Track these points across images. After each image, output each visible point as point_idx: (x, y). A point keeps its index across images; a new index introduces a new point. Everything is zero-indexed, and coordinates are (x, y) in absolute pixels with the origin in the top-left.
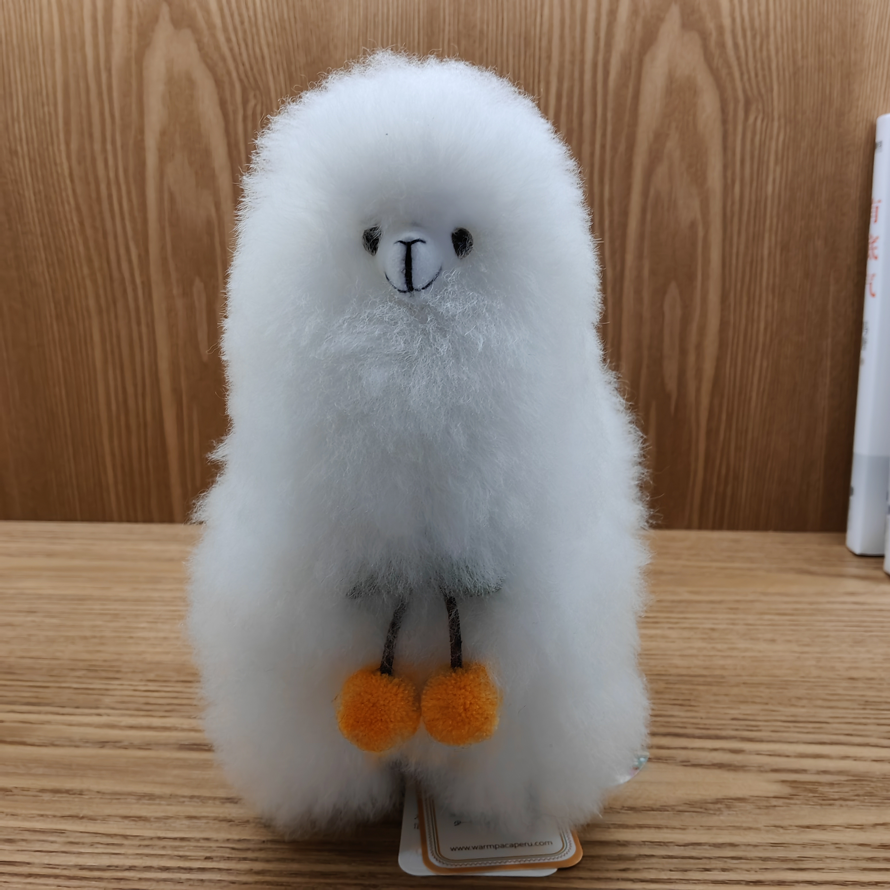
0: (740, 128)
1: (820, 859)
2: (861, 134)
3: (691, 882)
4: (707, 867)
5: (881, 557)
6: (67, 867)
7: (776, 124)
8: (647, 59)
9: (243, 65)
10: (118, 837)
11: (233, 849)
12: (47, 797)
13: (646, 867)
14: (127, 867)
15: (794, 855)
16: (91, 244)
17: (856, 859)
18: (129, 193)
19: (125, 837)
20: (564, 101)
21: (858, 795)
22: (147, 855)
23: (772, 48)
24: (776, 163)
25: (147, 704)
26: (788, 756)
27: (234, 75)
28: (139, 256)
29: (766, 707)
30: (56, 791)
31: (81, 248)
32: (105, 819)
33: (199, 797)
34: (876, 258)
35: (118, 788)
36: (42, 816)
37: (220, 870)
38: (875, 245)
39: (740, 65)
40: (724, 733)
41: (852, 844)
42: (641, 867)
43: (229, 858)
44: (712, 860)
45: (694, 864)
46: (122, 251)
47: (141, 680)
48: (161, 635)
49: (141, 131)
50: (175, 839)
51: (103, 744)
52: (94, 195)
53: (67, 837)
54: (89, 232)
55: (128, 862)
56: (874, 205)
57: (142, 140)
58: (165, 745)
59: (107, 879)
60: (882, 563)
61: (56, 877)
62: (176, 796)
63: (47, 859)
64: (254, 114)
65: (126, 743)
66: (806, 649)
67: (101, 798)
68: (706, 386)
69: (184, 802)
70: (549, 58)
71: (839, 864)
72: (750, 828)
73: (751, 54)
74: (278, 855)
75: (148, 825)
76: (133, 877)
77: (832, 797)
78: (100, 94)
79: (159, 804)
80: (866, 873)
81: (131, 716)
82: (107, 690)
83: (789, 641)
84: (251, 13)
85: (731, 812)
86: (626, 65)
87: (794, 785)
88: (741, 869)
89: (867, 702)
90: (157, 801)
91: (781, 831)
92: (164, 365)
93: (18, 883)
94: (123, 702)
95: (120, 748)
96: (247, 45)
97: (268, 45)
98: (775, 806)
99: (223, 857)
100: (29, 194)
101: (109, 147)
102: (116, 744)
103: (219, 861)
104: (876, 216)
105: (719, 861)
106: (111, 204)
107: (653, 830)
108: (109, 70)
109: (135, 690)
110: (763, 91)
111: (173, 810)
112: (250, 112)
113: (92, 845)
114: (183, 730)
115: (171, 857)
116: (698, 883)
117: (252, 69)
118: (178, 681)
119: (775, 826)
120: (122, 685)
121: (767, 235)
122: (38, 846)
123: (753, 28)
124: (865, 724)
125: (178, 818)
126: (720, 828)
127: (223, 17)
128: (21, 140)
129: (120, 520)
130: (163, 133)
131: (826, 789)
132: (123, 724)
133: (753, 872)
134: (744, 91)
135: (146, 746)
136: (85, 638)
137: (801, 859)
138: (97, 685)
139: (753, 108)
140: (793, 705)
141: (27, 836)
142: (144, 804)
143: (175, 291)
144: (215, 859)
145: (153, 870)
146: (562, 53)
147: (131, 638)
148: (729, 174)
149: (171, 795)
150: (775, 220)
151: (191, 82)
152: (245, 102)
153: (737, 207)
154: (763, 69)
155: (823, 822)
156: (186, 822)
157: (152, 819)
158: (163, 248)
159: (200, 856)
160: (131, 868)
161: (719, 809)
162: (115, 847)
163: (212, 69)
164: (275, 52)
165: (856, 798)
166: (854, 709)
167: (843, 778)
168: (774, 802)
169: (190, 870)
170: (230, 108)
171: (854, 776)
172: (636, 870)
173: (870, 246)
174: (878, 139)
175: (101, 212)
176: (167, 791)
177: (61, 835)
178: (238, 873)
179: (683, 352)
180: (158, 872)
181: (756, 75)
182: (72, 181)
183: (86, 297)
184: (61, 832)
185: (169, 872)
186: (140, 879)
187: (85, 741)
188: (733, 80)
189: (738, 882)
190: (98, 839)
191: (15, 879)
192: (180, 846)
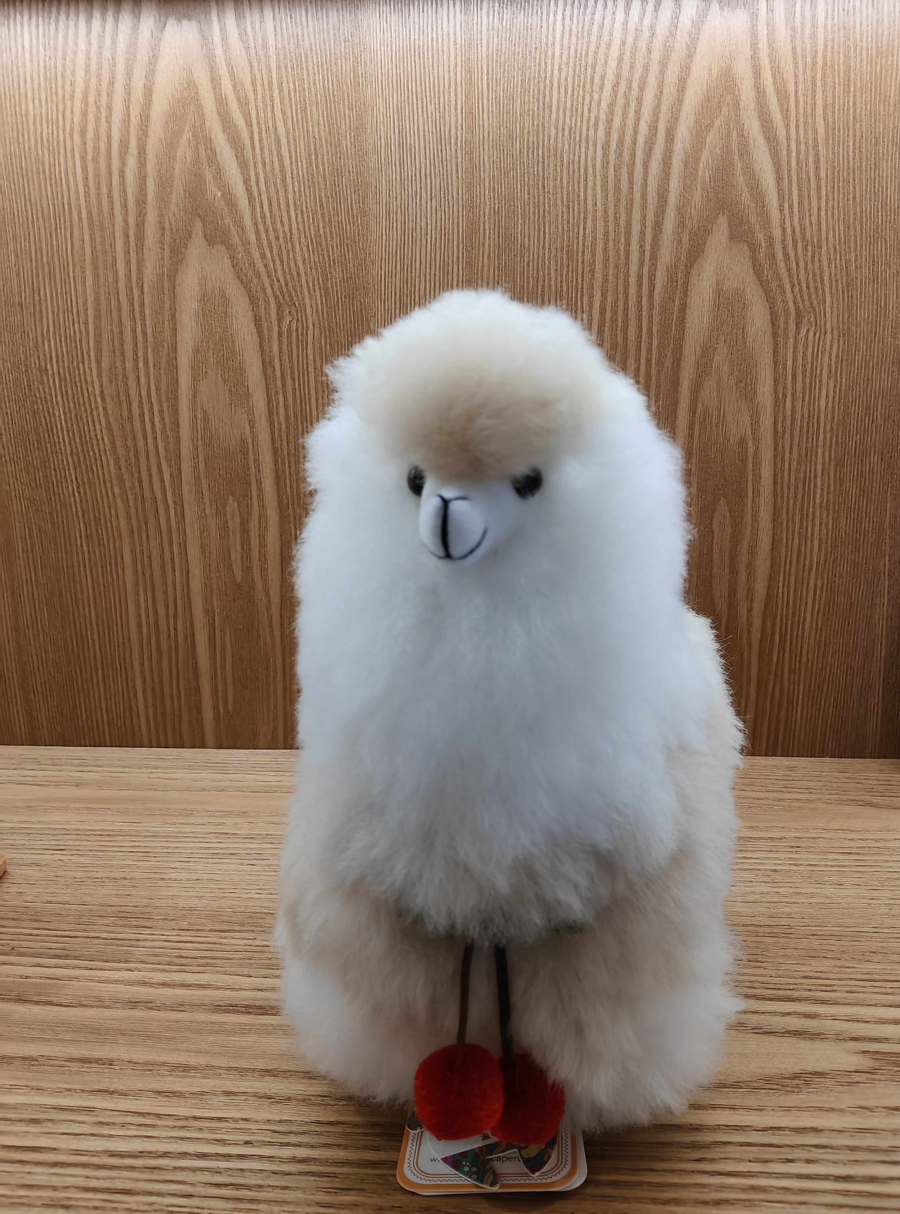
3: (773, 1175)
4: (790, 1157)
6: (95, 1154)
8: (694, 271)
9: (278, 281)
10: (151, 1117)
11: (274, 1132)
12: (75, 1067)
13: (723, 1156)
14: (161, 1154)
15: (885, 1143)
16: (123, 463)
18: (161, 411)
19: (158, 1116)
20: (608, 315)
22: (182, 1139)
23: (824, 258)
24: (829, 377)
25: (180, 957)
26: (867, 1022)
27: (269, 291)
28: (172, 476)
29: (839, 963)
30: (84, 1061)
31: (113, 469)
32: (137, 1094)
33: (236, 1069)
35: (151, 1057)
36: (69, 1090)
37: (260, 1157)
39: (790, 277)
40: (796, 994)
42: (716, 1156)
43: (270, 1143)
44: (794, 1149)
45: (776, 1153)
46: (154, 471)
47: (173, 929)
49: (174, 349)
50: (212, 1119)
51: (134, 1004)
52: (125, 415)
53: (97, 1116)
54: (120, 451)
55: (163, 1147)
57: (175, 358)
58: (201, 1006)
59: (139, 1168)
61: (84, 1165)
62: (212, 1067)
63: (75, 1143)
64: (289, 331)
65: (158, 1003)
66: (875, 894)
67: (133, 1069)
68: (758, 607)
69: (220, 1074)
70: (592, 271)
72: (833, 1110)
73: (802, 265)
74: (323, 1140)
75: (183, 1102)
76: (167, 1166)
78: (132, 313)
79: (194, 1077)
81: (163, 971)
82: (137, 940)
84: (287, 229)
85: (810, 1090)
86: (672, 278)
87: (876, 1057)
88: (828, 1161)
90: (192, 1074)
91: (867, 1112)
92: (196, 586)
93: (42, 1174)
94: (154, 955)
95: (152, 1009)
96: (282, 261)
97: (304, 261)
98: (857, 1083)
99: (264, 1142)
100: (59, 413)
101: (141, 365)
102: (148, 1005)
103: (259, 1147)
105: (802, 1150)
106: (143, 422)
107: (727, 1112)
108: (141, 288)
109: (167, 941)
110: (815, 303)
111: (208, 1084)
112: (285, 329)
113: (123, 1126)
114: (218, 988)
115: (208, 1141)
116: (782, 1177)
117: (287, 286)
118: (211, 931)
119: (861, 1108)
120: (153, 934)
121: (820, 451)
122: (64, 1128)
123: (803, 239)
125: (215, 1094)
126: (800, 1109)
127: (257, 232)
128: (51, 358)
129: (150, 745)
130: (196, 351)
132: (155, 980)
133: (841, 1165)
134: (795, 304)
135: (180, 1006)
138: (128, 934)
140: (867, 961)
141: (53, 1115)
142: (177, 1076)
143: (208, 511)
144: (255, 1144)
145: (188, 1156)
146: (606, 267)
147: (163, 879)
148: (780, 389)
149: (207, 1066)
150: (828, 436)
151: (225, 299)
152: (280, 320)
153: (788, 422)
154: (815, 281)
156: (223, 1099)
157: (187, 1095)
158: (196, 466)
159: (240, 1140)
160: (165, 1155)
161: (797, 1086)
162: (148, 1128)
163: (246, 285)
164: (311, 268)
168: (857, 1078)
169: (228, 1157)
170: (265, 326)
172: (712, 1160)
175: (133, 432)
176: (202, 1060)
177: (90, 1113)
178: (280, 1161)
179: (734, 571)
180: (195, 1159)
182: (103, 400)
183: (117, 517)
184: (90, 1110)
185: (206, 1160)
186: (175, 1168)
187: (115, 1000)
188: (783, 293)
189: (826, 1177)
190: (129, 1119)
191: (39, 1169)
192: (217, 1128)
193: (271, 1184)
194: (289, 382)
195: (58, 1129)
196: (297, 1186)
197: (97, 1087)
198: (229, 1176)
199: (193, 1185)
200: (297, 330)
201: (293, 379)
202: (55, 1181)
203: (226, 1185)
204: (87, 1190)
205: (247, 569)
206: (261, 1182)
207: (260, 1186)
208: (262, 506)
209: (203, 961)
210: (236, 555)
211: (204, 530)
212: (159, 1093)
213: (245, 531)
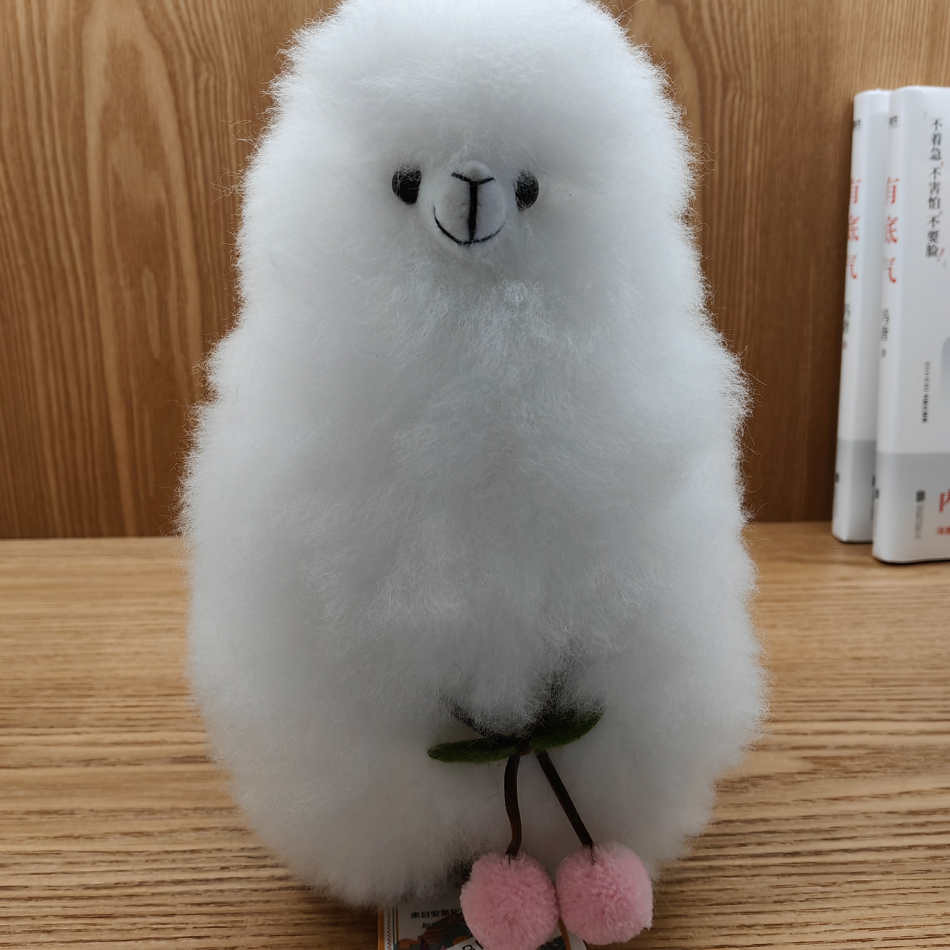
0: (718, 106)
1: (852, 828)
2: (838, 111)
3: (729, 857)
4: (743, 842)
5: (869, 543)
6: (69, 888)
7: (754, 102)
9: (194, 34)
10: (122, 854)
11: (250, 857)
12: (34, 819)
14: (137, 884)
15: (826, 826)
16: (27, 232)
17: (887, 826)
18: (68, 175)
19: (129, 853)
21: (879, 767)
22: (157, 870)
23: (749, 22)
24: (755, 142)
25: (129, 719)
26: (805, 734)
27: (184, 45)
28: (81, 245)
30: (43, 813)
31: (16, 237)
32: (104, 836)
33: (203, 809)
34: (857, 239)
35: (112, 805)
36: (32, 838)
37: (239, 879)
38: (855, 225)
39: (717, 40)
41: (881, 813)
43: (246, 867)
44: (746, 836)
45: (729, 840)
47: (118, 696)
48: (132, 650)
49: (81, 106)
50: (185, 852)
51: (88, 762)
52: (29, 178)
53: (65, 857)
54: (24, 217)
55: (138, 878)
56: (853, 185)
57: (83, 117)
58: (158, 759)
59: (116, 896)
60: (870, 549)
61: (60, 898)
62: (178, 809)
63: (46, 881)
64: (206, 88)
65: (113, 760)
66: (807, 633)
67: (95, 816)
69: (187, 815)
71: (871, 832)
72: (779, 804)
73: (728, 28)
75: (151, 840)
76: (146, 893)
77: (854, 770)
78: (34, 66)
79: (161, 819)
80: (899, 838)
81: (113, 732)
82: (81, 708)
83: (790, 626)
85: (757, 790)
87: (815, 761)
88: (777, 842)
89: (874, 679)
90: (158, 816)
91: (810, 804)
92: (110, 364)
93: (18, 907)
94: (101, 719)
95: (107, 765)
97: (221, 13)
98: (800, 781)
99: (240, 866)
101: (45, 124)
102: (102, 761)
103: (236, 870)
104: (856, 197)
105: (754, 836)
108: (44, 41)
109: (113, 707)
110: (741, 67)
111: (176, 823)
112: (202, 86)
113: (94, 863)
114: (173, 743)
115: (184, 870)
117: (203, 39)
118: (158, 696)
119: (803, 800)
120: (98, 702)
121: (747, 217)
122: (33, 869)
124: (876, 700)
125: (184, 831)
126: (748, 805)
129: (65, 536)
130: (106, 109)
131: (847, 763)
132: (106, 741)
133: (788, 845)
134: (722, 67)
135: (136, 762)
136: (48, 657)
137: (833, 829)
138: (69, 703)
139: (731, 85)
140: (803, 686)
141: (19, 859)
142: (143, 819)
143: (122, 282)
144: (231, 869)
145: (165, 884)
147: (98, 654)
149: (172, 809)
150: (754, 202)
151: (136, 53)
152: (196, 75)
154: (740, 45)
155: (850, 794)
156: (194, 835)
157: (156, 834)
158: (107, 235)
159: (215, 867)
160: (141, 884)
161: (746, 788)
162: (119, 864)
163: (159, 38)
164: (229, 21)
165: (878, 769)
166: (863, 687)
167: (862, 752)
168: (799, 778)
169: (207, 881)
170: (180, 82)
171: (872, 749)
173: (850, 227)
174: (856, 117)
175: (37, 196)
176: (167, 804)
177: (58, 856)
178: (258, 881)
180: (172, 886)
181: (734, 51)
183: (22, 290)
184: (57, 853)
185: (184, 885)
186: (153, 894)
187: (66, 760)
188: (710, 56)
189: (775, 855)
190: (99, 858)
191: (14, 904)
192: (191, 859)
193: (253, 899)
194: (207, 143)
195: (26, 870)
196: (279, 899)
197: (61, 834)
198: (209, 896)
199: (174, 906)
200: (215, 87)
201: (212, 140)
202: (32, 912)
203: (207, 904)
204: (66, 917)
205: (166, 344)
206: (243, 899)
207: (243, 902)
208: (180, 276)
209: (154, 722)
210: (153, 329)
211: (118, 303)
212: (127, 834)
213: (162, 304)
